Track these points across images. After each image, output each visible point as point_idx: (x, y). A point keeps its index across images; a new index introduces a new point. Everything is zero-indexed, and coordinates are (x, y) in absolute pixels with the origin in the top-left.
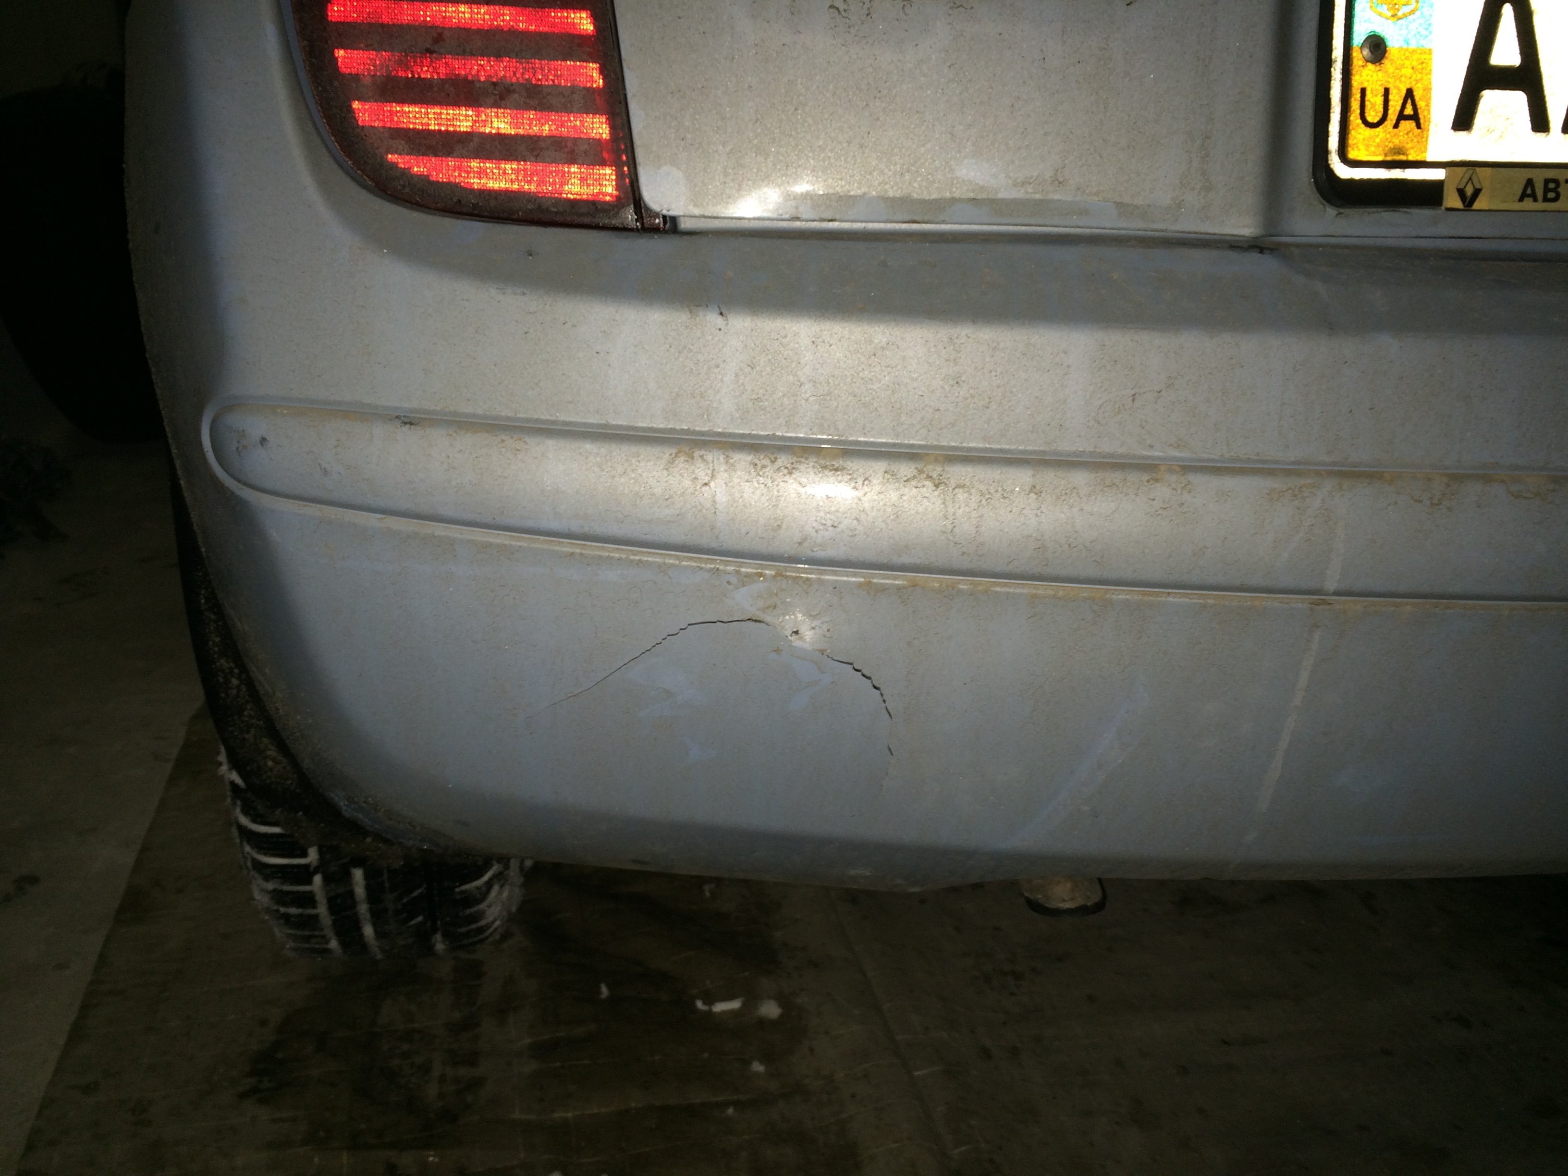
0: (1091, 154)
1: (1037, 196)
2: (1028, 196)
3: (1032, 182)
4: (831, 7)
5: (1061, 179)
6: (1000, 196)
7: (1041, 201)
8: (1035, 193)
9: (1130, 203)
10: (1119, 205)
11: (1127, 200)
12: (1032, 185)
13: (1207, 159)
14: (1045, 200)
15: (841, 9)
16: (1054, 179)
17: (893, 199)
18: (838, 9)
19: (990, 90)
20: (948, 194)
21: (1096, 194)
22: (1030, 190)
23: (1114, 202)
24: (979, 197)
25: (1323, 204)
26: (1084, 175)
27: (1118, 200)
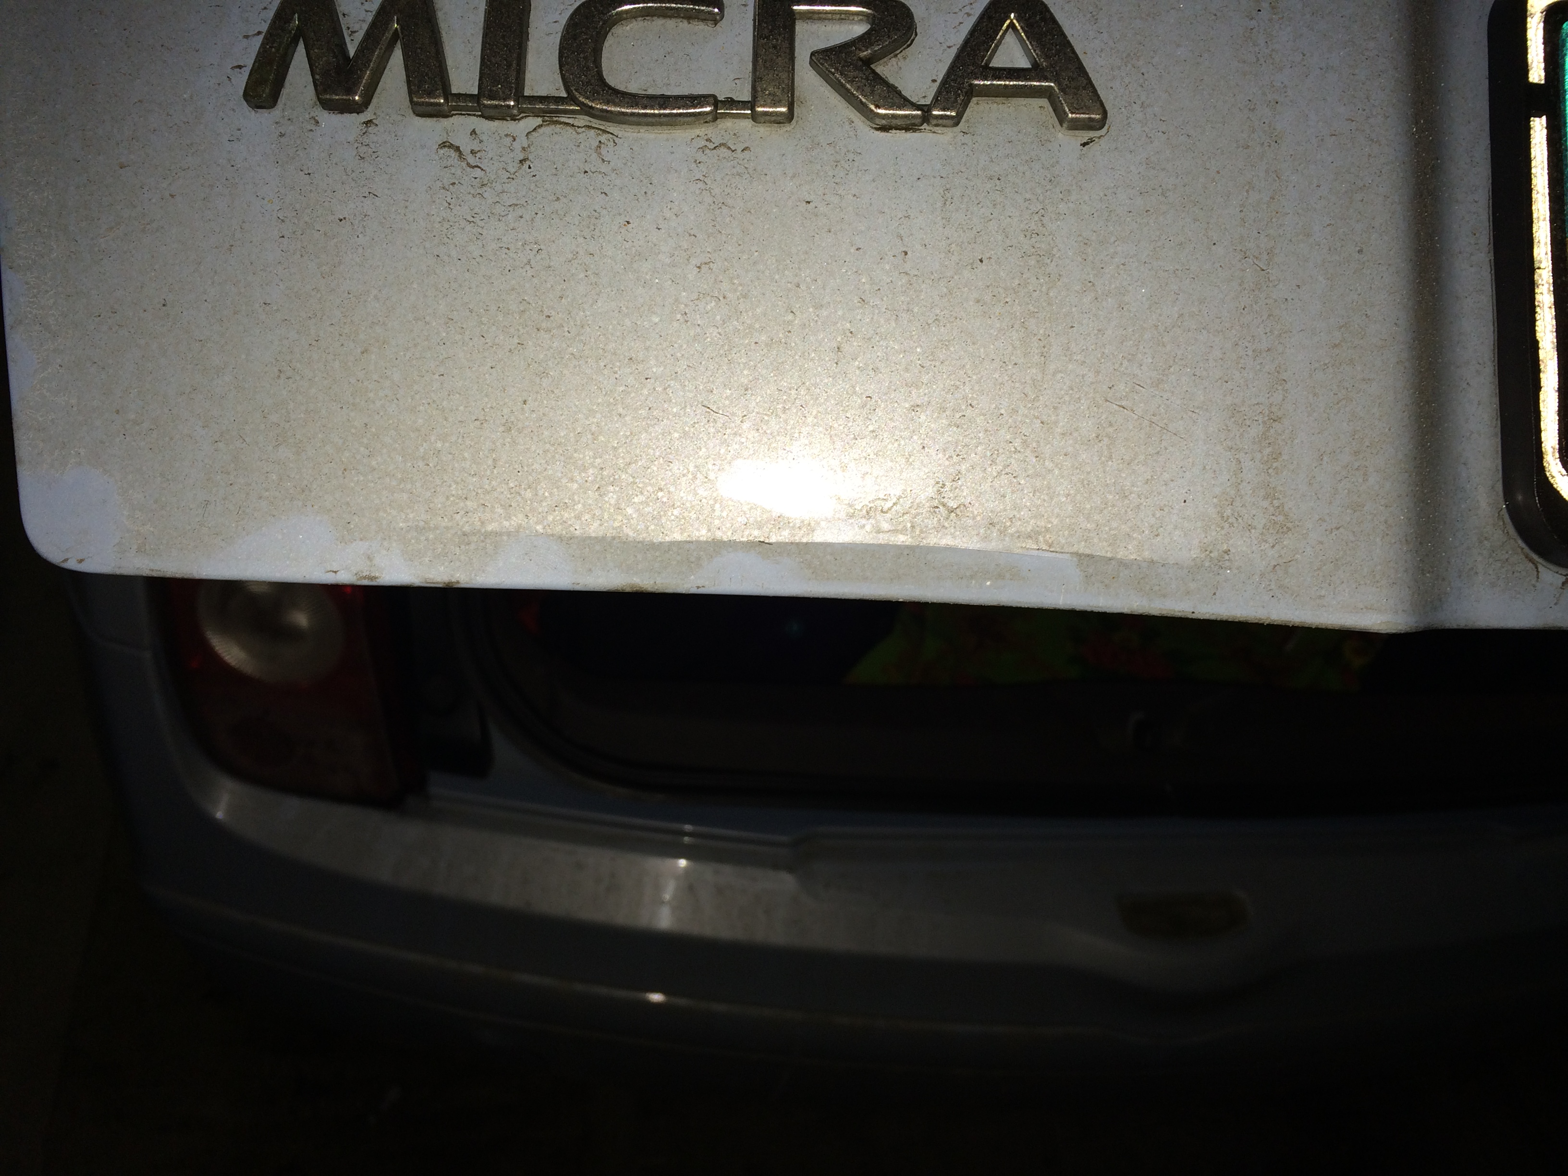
0: (1016, 451)
1: (902, 539)
2: (882, 539)
3: (890, 509)
4: (443, 145)
5: (953, 504)
6: (819, 537)
7: (911, 549)
8: (895, 531)
9: (1109, 555)
10: (1084, 559)
11: (1101, 549)
12: (888, 516)
13: (1275, 465)
14: (918, 546)
15: (466, 149)
16: (936, 503)
17: (587, 542)
18: (457, 149)
19: (790, 317)
20: (704, 532)
21: (1033, 535)
22: (886, 526)
23: (1077, 554)
24: (773, 539)
25: (1531, 560)
26: (1004, 496)
27: (1082, 548)
